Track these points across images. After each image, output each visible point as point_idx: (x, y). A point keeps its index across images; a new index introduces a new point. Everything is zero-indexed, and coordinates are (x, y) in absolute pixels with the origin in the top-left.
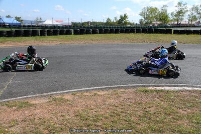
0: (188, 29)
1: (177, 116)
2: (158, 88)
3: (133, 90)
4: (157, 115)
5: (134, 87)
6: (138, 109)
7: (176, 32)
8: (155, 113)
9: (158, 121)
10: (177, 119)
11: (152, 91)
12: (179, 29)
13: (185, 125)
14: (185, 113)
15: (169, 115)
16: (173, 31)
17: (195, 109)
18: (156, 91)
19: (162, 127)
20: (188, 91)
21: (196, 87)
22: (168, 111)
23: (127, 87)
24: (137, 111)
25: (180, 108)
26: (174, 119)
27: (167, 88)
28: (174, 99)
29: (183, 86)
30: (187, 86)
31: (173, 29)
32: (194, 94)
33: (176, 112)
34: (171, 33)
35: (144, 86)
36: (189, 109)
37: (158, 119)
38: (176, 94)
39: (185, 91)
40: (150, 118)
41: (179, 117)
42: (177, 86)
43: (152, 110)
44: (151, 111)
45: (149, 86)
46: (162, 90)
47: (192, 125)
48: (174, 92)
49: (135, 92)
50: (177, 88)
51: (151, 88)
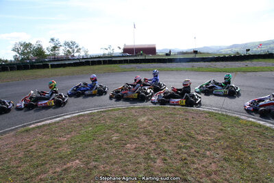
0: (63, 62)
2: (39, 124)
3: (12, 133)
4: (38, 150)
5: (13, 130)
6: (18, 151)
7: (53, 66)
8: (36, 150)
9: (40, 156)
11: (33, 128)
12: (55, 63)
13: (65, 150)
14: (65, 139)
15: (51, 146)
18: (38, 127)
19: (44, 160)
20: (68, 119)
22: (51, 143)
23: (5, 133)
24: (17, 154)
25: (60, 137)
26: (56, 148)
27: (48, 122)
28: (55, 130)
31: (50, 64)
32: (72, 121)
33: (58, 141)
34: (48, 68)
35: (25, 126)
36: (68, 134)
38: (57, 125)
39: (65, 119)
40: (31, 157)
41: (60, 144)
42: (58, 117)
44: (32, 149)
45: (30, 124)
46: (43, 125)
47: (71, 148)
48: (55, 123)
49: (15, 136)
50: (58, 119)
51: (33, 126)
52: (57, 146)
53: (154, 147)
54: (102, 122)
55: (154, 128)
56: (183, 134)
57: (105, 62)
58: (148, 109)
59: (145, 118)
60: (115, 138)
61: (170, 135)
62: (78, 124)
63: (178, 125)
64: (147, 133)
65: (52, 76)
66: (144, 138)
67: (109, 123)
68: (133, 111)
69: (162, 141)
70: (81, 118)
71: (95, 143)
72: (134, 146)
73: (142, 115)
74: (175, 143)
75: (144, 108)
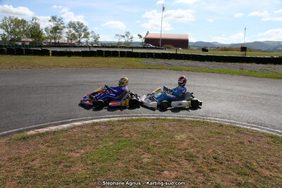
0: (68, 50)
1: (70, 162)
2: (41, 131)
3: (4, 140)
4: (43, 168)
5: (5, 135)
6: (16, 167)
7: (55, 54)
8: (41, 167)
9: (47, 176)
10: (70, 167)
11: (33, 136)
12: (58, 49)
13: (80, 170)
14: (78, 155)
15: (60, 163)
16: (50, 52)
17: (88, 147)
18: (40, 135)
19: (53, 183)
20: (79, 126)
21: (87, 120)
22: (58, 159)
24: (14, 171)
25: (72, 151)
26: (66, 167)
27: (53, 128)
28: (64, 141)
29: (72, 122)
30: (76, 121)
31: (51, 50)
32: (85, 130)
33: (69, 157)
34: (49, 55)
35: (21, 131)
36: (82, 149)
37: (46, 174)
38: (65, 134)
39: (75, 127)
40: (34, 176)
41: (72, 162)
42: (65, 123)
43: (37, 164)
44: (35, 165)
45: (29, 130)
46: (47, 132)
47: (88, 169)
48: (62, 131)
49: (8, 144)
50: (65, 126)
51: (32, 132)
52: (68, 164)
53: (201, 178)
54: (127, 135)
55: (198, 152)
56: (240, 164)
57: (123, 54)
58: (186, 122)
59: (184, 136)
60: (146, 160)
61: (221, 163)
62: (93, 135)
63: (231, 150)
64: (190, 158)
65: (54, 66)
66: (186, 163)
67: (135, 137)
68: (166, 124)
69: (212, 171)
70: (97, 128)
71: (120, 164)
72: (174, 174)
73: (178, 131)
74: (230, 177)
75: (180, 121)
